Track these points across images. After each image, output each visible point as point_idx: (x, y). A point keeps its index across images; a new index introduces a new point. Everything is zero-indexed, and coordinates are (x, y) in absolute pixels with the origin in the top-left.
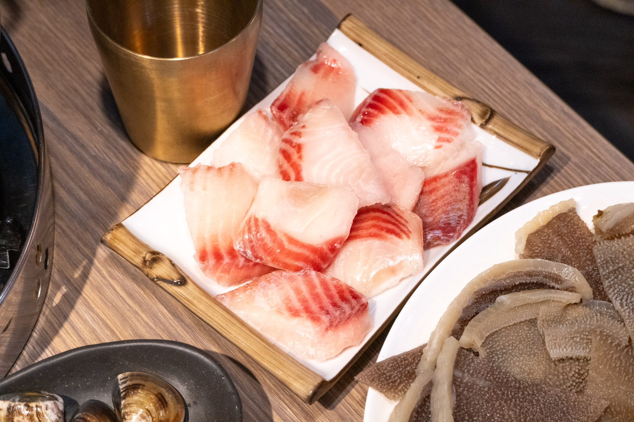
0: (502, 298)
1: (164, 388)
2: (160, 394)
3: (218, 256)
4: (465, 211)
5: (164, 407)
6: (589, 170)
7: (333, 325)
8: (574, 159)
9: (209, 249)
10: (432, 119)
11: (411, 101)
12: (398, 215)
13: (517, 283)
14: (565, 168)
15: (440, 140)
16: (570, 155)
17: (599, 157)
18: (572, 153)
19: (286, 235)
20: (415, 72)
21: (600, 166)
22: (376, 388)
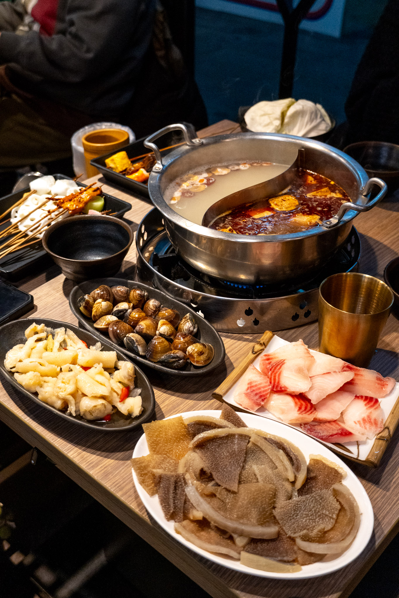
0: (281, 451)
1: (208, 355)
2: (204, 353)
3: (268, 359)
4: (323, 434)
5: (199, 355)
6: (384, 501)
7: (247, 395)
8: (388, 494)
9: (270, 357)
10: (368, 417)
11: (375, 409)
12: (311, 413)
13: (291, 456)
14: (381, 490)
15: (359, 422)
16: (390, 491)
17: (394, 504)
18: (392, 492)
19: (281, 371)
20: (395, 411)
21: (389, 504)
22: (222, 413)
